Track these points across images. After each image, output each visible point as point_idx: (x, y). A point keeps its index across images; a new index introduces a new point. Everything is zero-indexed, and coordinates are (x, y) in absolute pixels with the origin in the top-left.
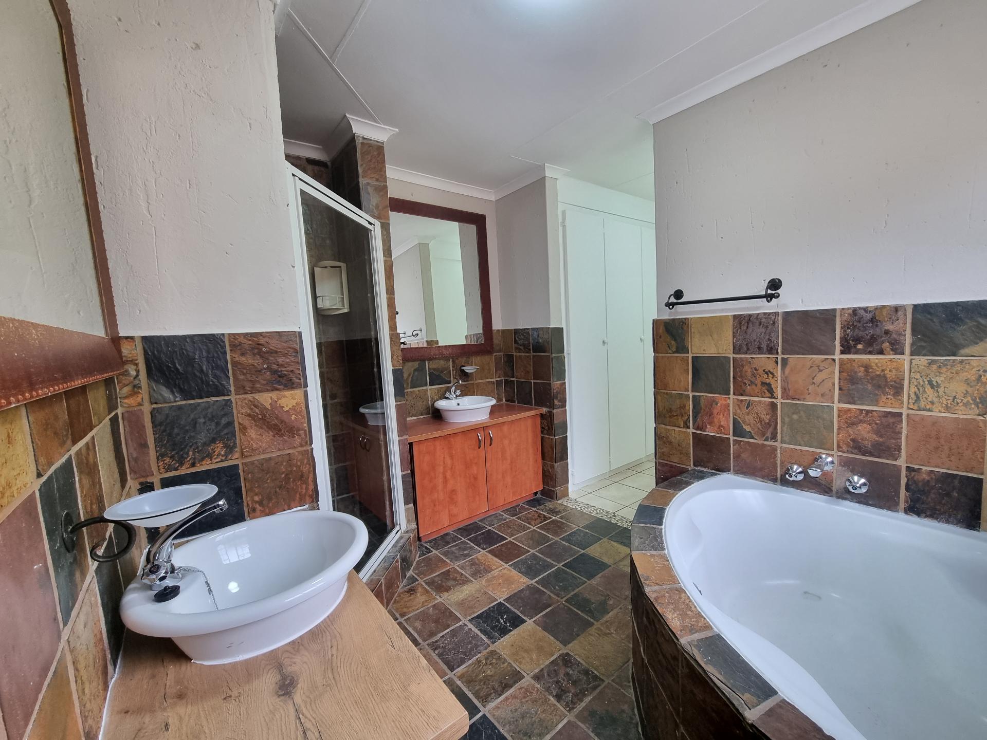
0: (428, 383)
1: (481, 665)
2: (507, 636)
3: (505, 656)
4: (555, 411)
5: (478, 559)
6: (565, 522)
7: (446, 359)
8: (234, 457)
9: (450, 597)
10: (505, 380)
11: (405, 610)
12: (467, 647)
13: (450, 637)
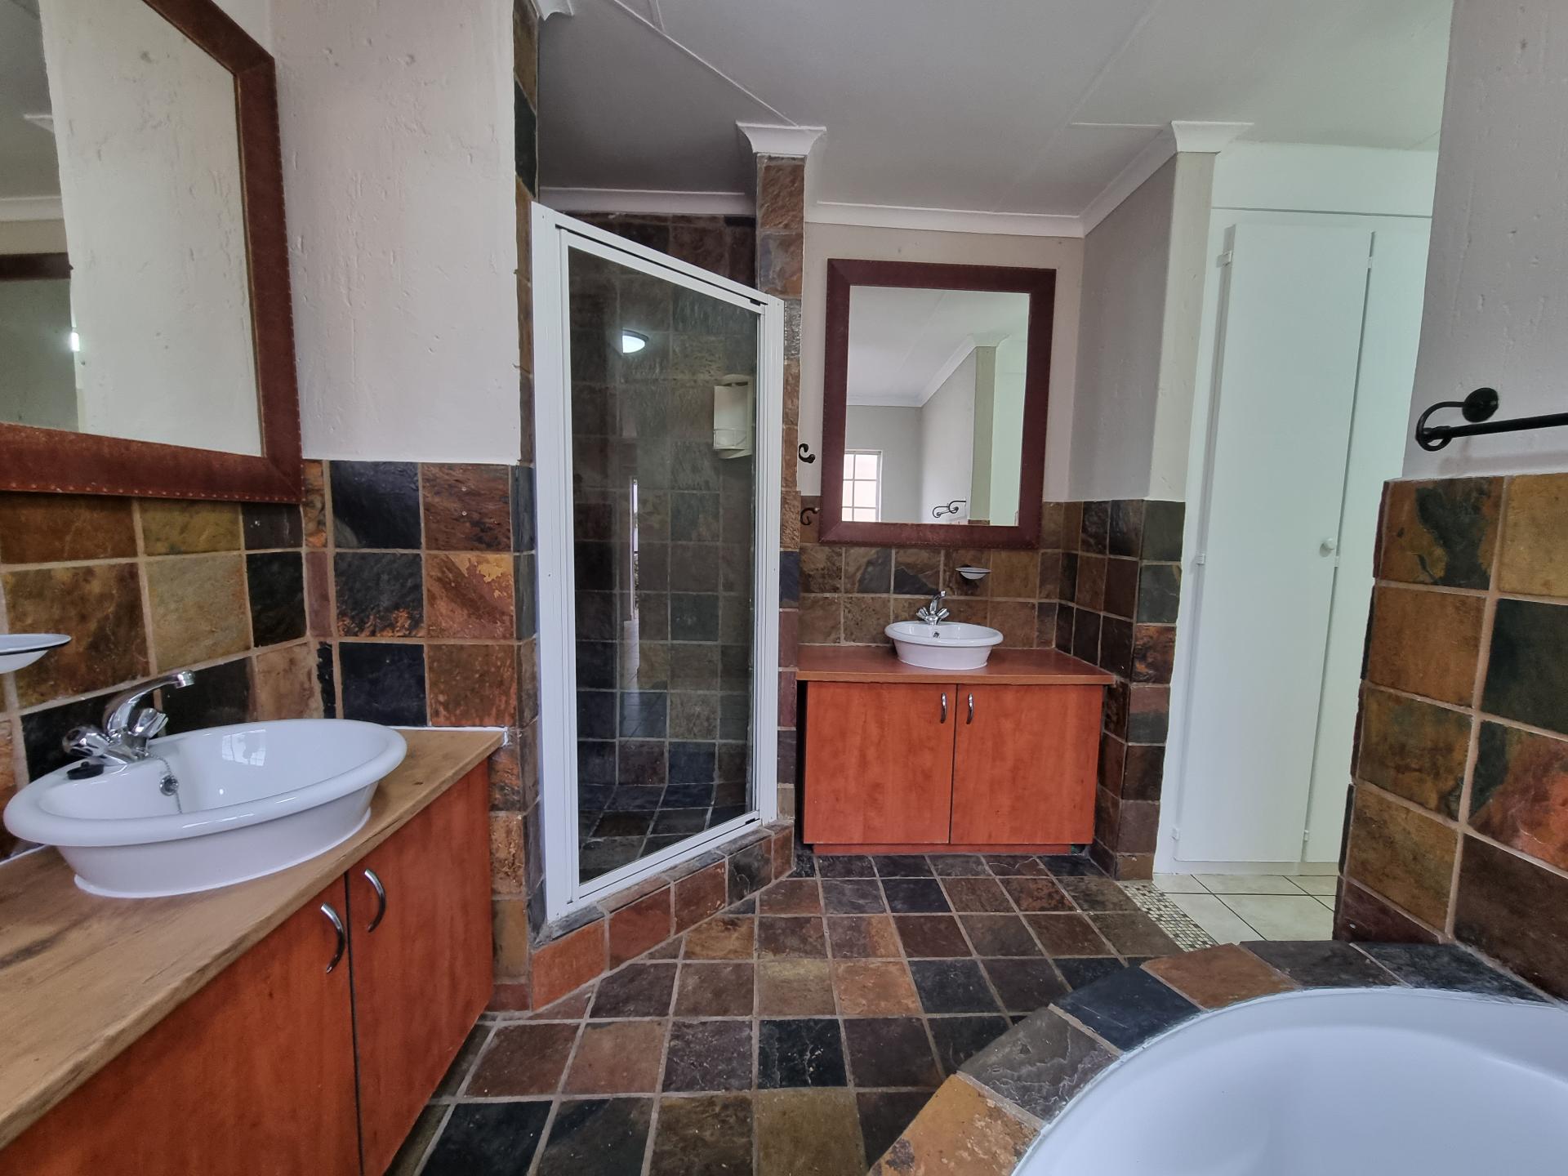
0: (892, 588)
1: (707, 1112)
2: (790, 1091)
3: (755, 1124)
4: (1134, 686)
5: (869, 924)
6: (1097, 931)
7: (933, 548)
8: (420, 635)
9: (770, 964)
10: (1060, 605)
11: (698, 949)
12: (717, 1065)
13: (712, 1031)
